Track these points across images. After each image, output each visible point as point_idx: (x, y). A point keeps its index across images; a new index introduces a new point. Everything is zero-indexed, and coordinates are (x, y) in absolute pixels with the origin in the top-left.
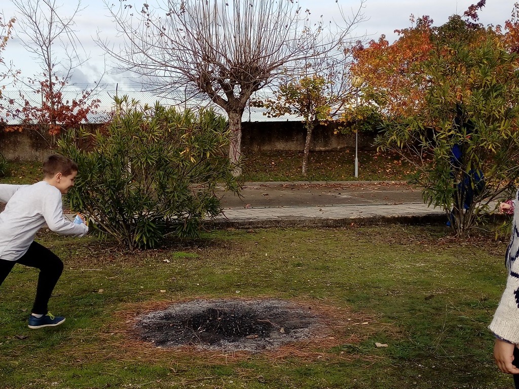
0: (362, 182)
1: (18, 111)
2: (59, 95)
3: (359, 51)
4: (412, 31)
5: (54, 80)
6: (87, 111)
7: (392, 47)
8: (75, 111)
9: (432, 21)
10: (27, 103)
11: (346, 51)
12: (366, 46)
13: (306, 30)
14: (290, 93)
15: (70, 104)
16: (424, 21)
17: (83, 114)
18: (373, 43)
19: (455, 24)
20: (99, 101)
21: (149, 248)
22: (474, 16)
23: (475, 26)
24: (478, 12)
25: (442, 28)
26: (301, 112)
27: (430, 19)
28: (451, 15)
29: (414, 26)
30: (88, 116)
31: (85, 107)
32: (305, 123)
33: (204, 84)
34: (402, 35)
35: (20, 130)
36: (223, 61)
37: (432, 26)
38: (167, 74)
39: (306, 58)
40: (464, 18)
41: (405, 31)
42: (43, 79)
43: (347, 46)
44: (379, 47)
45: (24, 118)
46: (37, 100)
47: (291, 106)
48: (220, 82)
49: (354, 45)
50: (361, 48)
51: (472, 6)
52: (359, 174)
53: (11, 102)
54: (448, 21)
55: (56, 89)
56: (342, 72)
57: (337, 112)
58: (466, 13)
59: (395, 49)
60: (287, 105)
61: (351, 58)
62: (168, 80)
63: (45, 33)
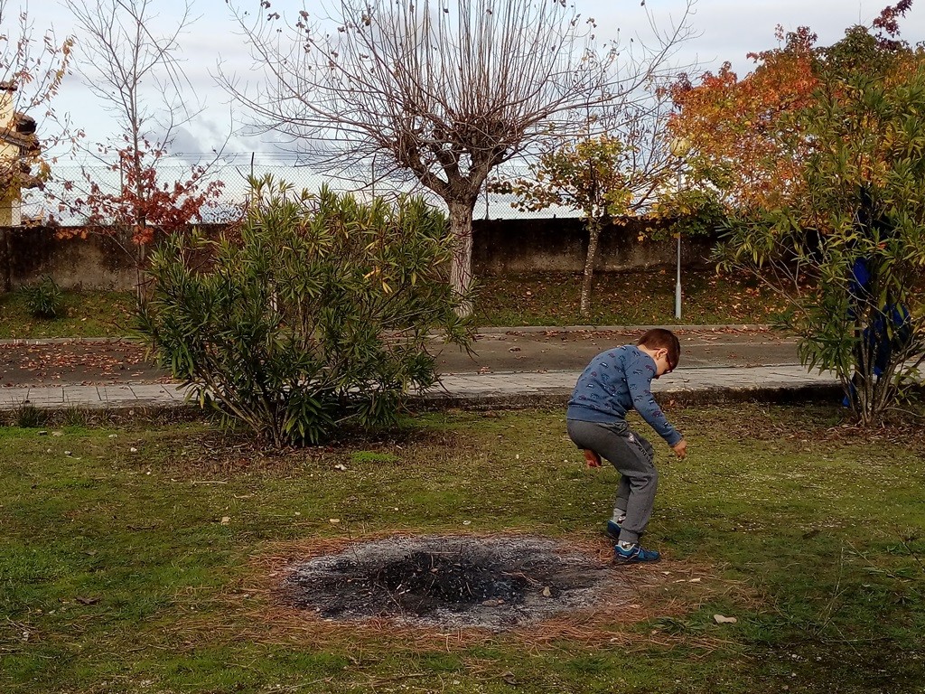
0: (690, 327)
1: (79, 201)
2: (151, 174)
3: (683, 92)
4: (780, 55)
5: (142, 147)
6: (200, 201)
7: (743, 85)
8: (180, 203)
9: (815, 37)
10: (95, 188)
11: (660, 92)
12: (696, 83)
13: (590, 54)
14: (559, 167)
15: (171, 189)
16: (801, 37)
17: (192, 206)
18: (708, 77)
19: (857, 43)
20: (221, 184)
21: (309, 444)
22: (892, 28)
23: (893, 45)
24: (899, 19)
25: (833, 48)
26: (580, 201)
27: (811, 33)
28: (851, 25)
29: (783, 45)
30: (203, 210)
31: (197, 194)
32: (586, 221)
33: (407, 153)
34: (761, 63)
35: (84, 235)
36: (440, 111)
37: (815, 45)
38: (341, 135)
39: (587, 105)
40: (873, 32)
41: (766, 56)
42: (124, 146)
43: (660, 82)
44: (720, 84)
45: (90, 214)
46: (113, 183)
47: (562, 192)
48: (435, 148)
49: (674, 80)
50: (687, 87)
51: (888, 9)
52: (683, 312)
53: (68, 185)
54: (844, 36)
55: (146, 162)
56: (652, 129)
57: (642, 202)
58: (876, 21)
59: (748, 88)
60: (555, 189)
61: (668, 105)
62: (344, 145)
63: (127, 64)
